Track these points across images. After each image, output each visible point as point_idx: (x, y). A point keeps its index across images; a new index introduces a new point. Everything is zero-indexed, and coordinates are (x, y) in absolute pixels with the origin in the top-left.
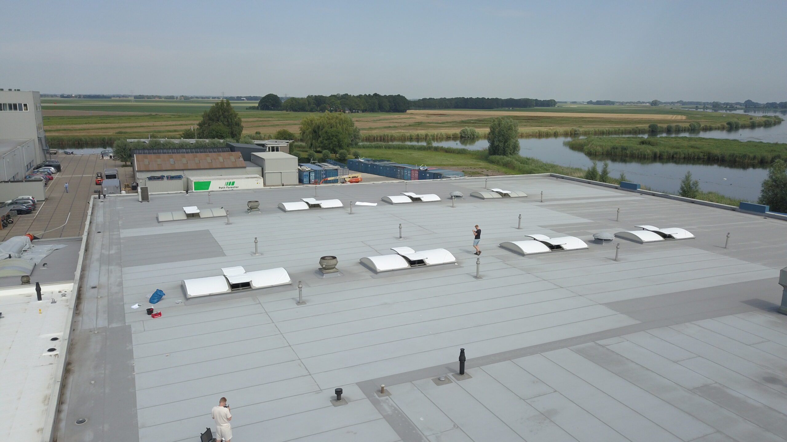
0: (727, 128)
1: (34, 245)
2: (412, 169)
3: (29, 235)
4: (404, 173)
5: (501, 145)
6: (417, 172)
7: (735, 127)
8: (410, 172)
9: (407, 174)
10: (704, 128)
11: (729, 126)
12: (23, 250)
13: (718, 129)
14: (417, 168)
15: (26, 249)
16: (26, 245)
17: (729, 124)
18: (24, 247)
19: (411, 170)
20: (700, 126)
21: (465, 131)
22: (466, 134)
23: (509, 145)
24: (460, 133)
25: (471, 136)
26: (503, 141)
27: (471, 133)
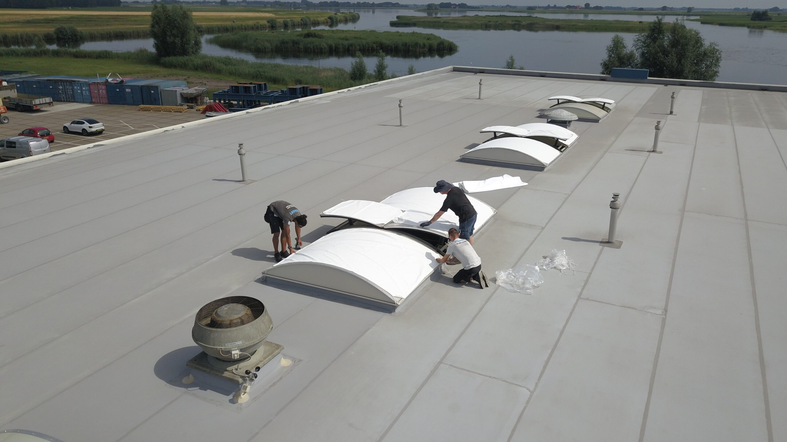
0: (329, 23)
2: (91, 82)
4: (73, 91)
5: (178, 41)
6: (104, 87)
8: (87, 88)
9: (82, 93)
13: (323, 24)
14: (102, 80)
17: (331, 19)
19: (89, 85)
20: (310, 20)
21: (63, 31)
22: (65, 34)
23: (188, 41)
24: (55, 33)
25: (72, 37)
26: (179, 35)
27: (71, 33)
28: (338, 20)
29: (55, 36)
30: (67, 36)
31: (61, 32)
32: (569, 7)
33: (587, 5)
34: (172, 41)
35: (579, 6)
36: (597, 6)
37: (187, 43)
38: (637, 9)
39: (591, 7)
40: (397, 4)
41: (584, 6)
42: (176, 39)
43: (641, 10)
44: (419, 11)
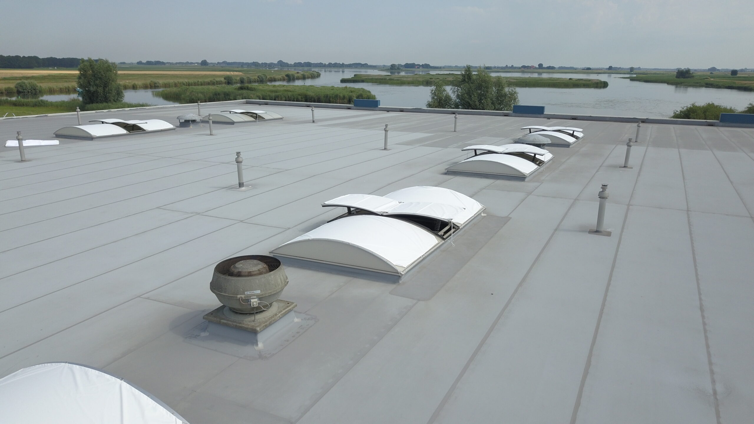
0: (286, 79)
7: (292, 78)
10: (270, 80)
11: (288, 78)
13: (280, 80)
17: (287, 76)
20: (267, 77)
21: (23, 85)
22: (24, 88)
23: (110, 90)
24: (16, 87)
25: (32, 91)
26: (101, 85)
27: (31, 87)
28: (296, 78)
29: (15, 90)
30: (26, 90)
31: (21, 86)
32: (524, 67)
33: (540, 66)
34: (95, 90)
35: (533, 66)
36: (550, 66)
37: (109, 92)
38: (586, 69)
39: (544, 67)
40: (366, 64)
41: (537, 66)
42: (99, 88)
43: (589, 70)
44: (382, 70)
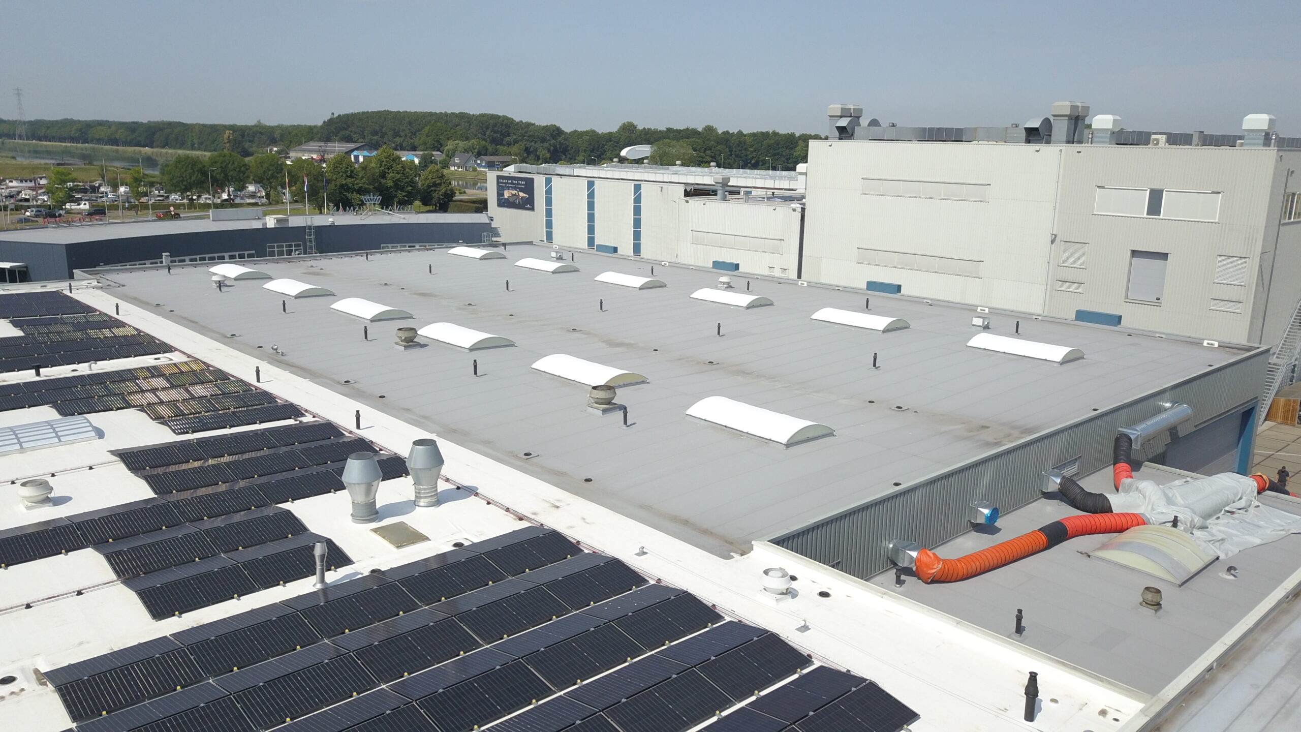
1: (1260, 504)
3: (1258, 478)
12: (1225, 510)
15: (1234, 510)
16: (1241, 498)
18: (1234, 502)
